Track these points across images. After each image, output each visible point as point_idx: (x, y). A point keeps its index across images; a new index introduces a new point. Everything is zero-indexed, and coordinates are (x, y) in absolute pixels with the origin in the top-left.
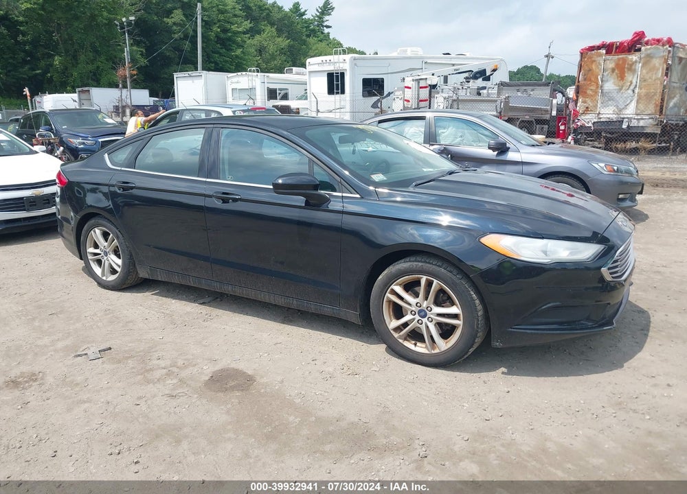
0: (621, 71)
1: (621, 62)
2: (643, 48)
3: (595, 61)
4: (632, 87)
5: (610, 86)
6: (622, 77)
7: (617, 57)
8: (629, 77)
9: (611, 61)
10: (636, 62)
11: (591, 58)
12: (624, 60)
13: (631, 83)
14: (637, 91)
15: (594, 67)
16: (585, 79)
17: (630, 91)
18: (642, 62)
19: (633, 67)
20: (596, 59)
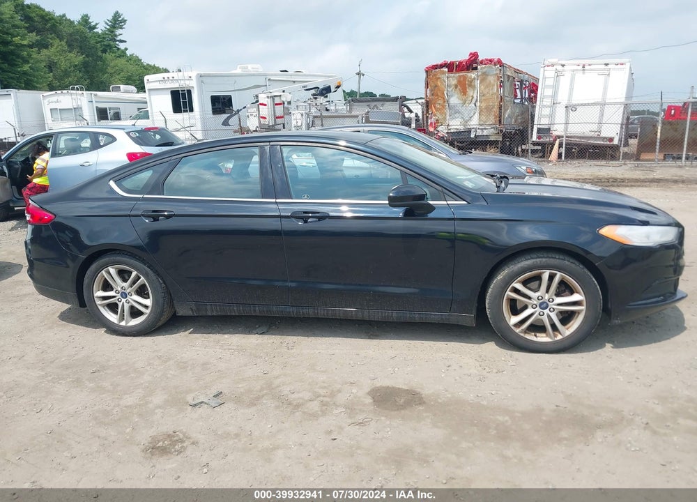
0: (463, 87)
1: (462, 79)
2: (479, 67)
3: (439, 78)
4: (474, 101)
5: (455, 100)
6: (464, 92)
7: (458, 75)
8: (470, 92)
9: (453, 79)
10: (474, 79)
11: (435, 75)
12: (465, 78)
13: (473, 97)
14: (478, 104)
15: (439, 83)
16: (433, 95)
17: (472, 105)
18: (480, 78)
19: (473, 84)
20: (440, 76)
